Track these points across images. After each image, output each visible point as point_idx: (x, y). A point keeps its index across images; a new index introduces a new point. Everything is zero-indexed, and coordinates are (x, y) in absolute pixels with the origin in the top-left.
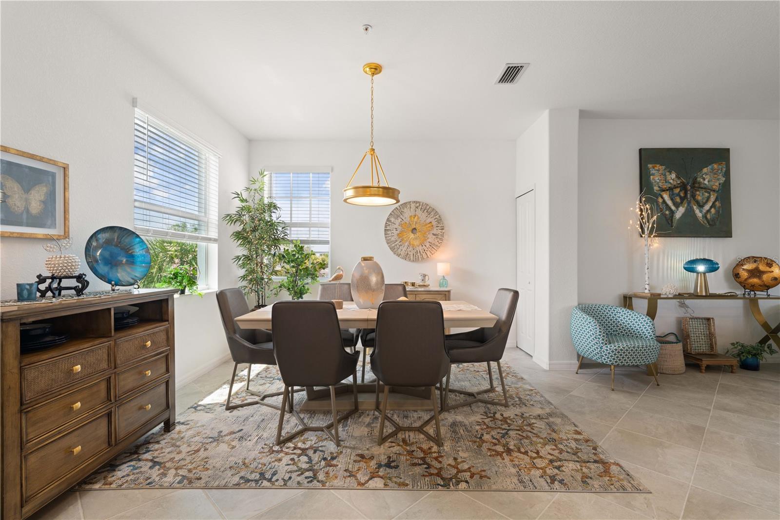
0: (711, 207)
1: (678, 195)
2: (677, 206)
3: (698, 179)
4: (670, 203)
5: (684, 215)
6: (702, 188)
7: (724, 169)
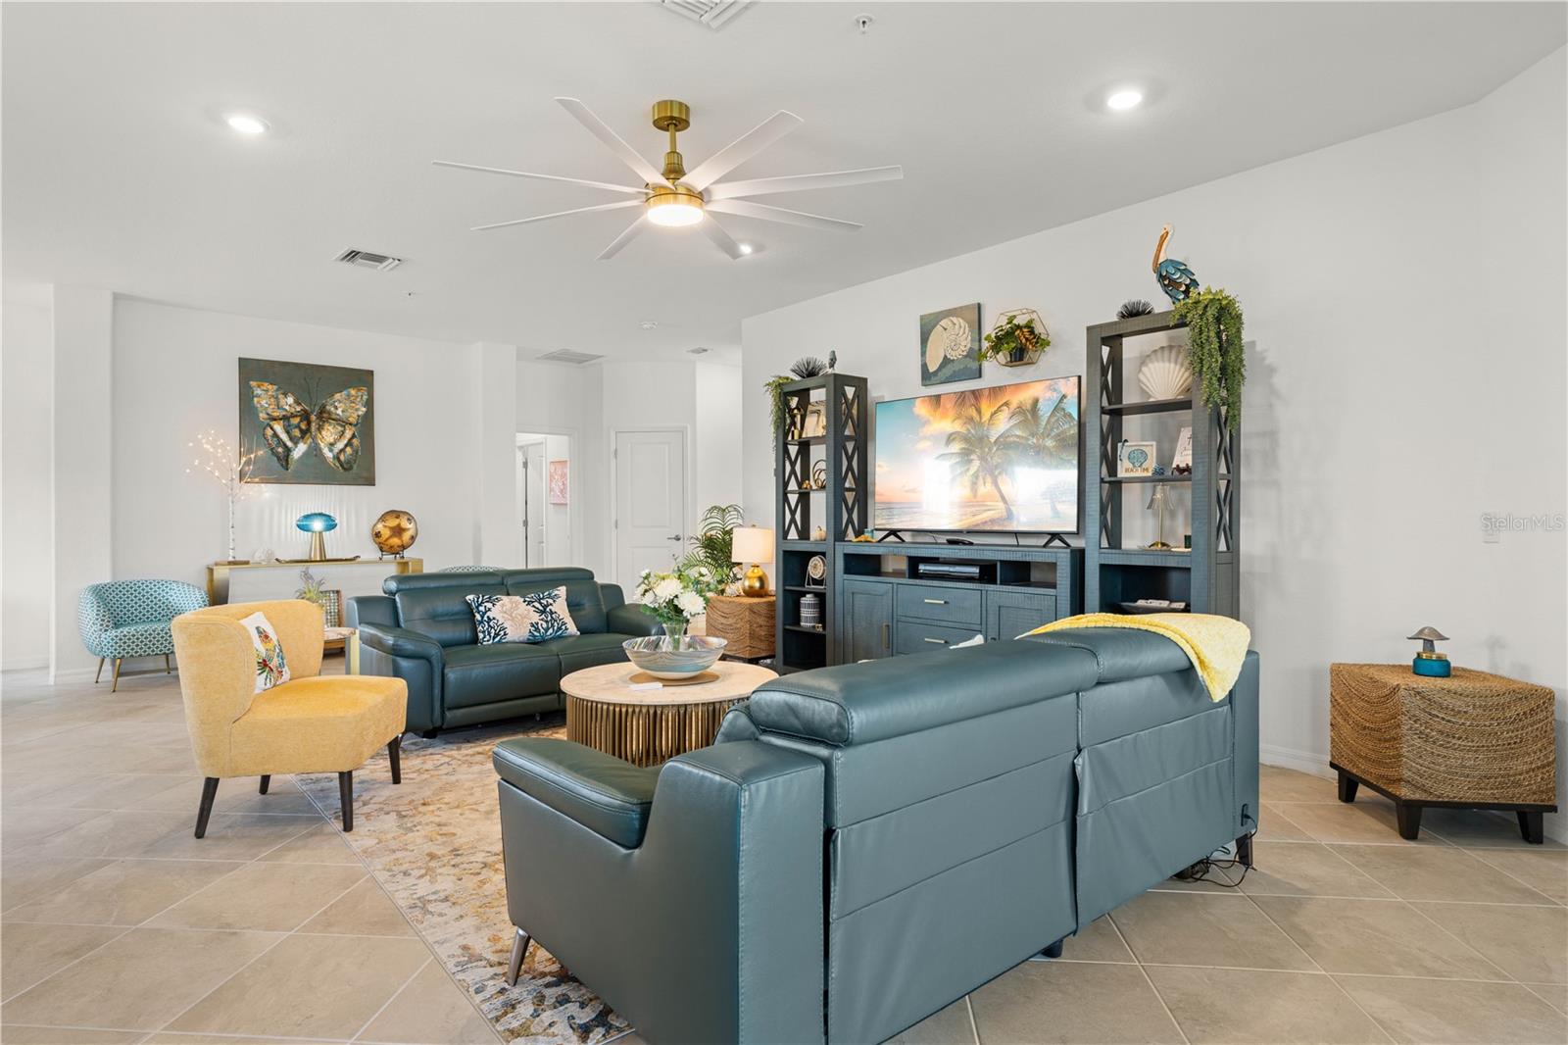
0: (346, 446)
1: (298, 426)
2: (295, 441)
3: (328, 407)
4: (284, 437)
5: (306, 454)
6: (333, 420)
7: (365, 397)
